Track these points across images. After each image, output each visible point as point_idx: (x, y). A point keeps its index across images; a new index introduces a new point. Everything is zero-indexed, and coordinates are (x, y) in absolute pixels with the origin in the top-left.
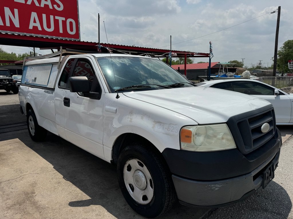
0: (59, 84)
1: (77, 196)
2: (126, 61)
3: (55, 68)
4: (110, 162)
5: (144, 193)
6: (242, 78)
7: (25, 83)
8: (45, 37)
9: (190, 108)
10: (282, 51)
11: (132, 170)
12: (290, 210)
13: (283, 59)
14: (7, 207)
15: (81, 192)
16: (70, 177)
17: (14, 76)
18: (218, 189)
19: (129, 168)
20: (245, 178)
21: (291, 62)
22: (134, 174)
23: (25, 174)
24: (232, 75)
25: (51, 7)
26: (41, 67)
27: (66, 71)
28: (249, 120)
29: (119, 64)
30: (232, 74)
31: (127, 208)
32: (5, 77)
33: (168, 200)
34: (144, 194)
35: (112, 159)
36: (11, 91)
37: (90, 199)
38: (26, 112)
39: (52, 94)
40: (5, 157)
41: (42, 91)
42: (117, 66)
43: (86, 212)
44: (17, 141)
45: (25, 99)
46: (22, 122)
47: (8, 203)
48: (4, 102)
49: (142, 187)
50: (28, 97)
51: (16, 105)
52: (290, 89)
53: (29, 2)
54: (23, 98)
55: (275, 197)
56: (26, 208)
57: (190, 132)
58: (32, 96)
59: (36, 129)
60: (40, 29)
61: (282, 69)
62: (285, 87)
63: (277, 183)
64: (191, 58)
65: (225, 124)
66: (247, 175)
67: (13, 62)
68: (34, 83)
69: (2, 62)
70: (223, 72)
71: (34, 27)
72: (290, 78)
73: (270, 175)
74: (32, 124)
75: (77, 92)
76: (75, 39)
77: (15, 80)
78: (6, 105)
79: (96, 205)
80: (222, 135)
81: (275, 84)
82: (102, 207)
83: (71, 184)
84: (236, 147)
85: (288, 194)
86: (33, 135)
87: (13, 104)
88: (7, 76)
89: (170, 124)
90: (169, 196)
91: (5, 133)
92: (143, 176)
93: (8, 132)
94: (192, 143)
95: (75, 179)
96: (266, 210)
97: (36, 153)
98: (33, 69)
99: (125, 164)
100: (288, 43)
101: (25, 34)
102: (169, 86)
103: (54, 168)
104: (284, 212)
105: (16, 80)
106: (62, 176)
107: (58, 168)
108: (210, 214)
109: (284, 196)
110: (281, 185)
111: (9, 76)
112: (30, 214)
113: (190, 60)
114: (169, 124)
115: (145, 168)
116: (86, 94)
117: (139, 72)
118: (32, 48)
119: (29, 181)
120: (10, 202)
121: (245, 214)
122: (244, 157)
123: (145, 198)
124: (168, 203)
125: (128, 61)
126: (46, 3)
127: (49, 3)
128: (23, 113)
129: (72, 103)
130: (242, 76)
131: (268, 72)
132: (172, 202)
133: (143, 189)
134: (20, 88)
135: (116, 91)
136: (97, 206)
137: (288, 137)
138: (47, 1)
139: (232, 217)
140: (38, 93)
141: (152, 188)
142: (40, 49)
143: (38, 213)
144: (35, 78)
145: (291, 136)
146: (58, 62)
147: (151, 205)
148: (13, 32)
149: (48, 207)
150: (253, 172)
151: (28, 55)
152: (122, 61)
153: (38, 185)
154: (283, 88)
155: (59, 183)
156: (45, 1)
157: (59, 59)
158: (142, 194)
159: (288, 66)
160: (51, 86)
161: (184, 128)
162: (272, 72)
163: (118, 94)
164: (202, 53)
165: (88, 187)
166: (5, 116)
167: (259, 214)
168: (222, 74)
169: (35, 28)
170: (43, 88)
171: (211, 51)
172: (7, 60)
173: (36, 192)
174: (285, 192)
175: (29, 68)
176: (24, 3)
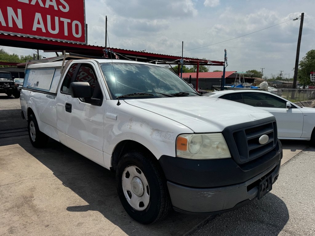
0: (62, 89)
1: (75, 202)
2: (133, 69)
3: (58, 72)
4: (109, 169)
5: (141, 199)
6: (259, 90)
7: (27, 87)
8: (49, 39)
9: (196, 120)
10: (305, 61)
11: (131, 177)
12: (286, 223)
13: (305, 71)
14: (5, 209)
15: (80, 198)
16: (70, 183)
17: (16, 79)
18: (211, 196)
19: (128, 175)
20: (239, 188)
21: (314, 74)
22: (131, 181)
23: (24, 179)
24: (248, 86)
25: (56, 8)
26: (44, 71)
27: (70, 75)
28: (246, 130)
29: (125, 71)
30: (248, 84)
31: (124, 215)
32: (6, 80)
33: (163, 206)
34: (141, 201)
35: (112, 166)
36: (12, 95)
37: (88, 205)
38: (27, 117)
39: (54, 99)
40: (4, 162)
41: (44, 95)
42: (123, 73)
43: (83, 217)
44: (17, 147)
45: (27, 104)
46: (23, 128)
47: (6, 206)
48: (5, 107)
49: (139, 194)
50: (30, 102)
51: (17, 109)
52: (311, 102)
53: (33, 3)
54: (24, 102)
55: (273, 210)
56: (24, 211)
57: (186, 140)
58: (34, 101)
59: (37, 135)
60: (44, 30)
61: (304, 81)
62: (306, 100)
63: (277, 197)
64: (206, 66)
65: (221, 133)
66: (241, 185)
67: (15, 64)
68: (36, 87)
69: (4, 64)
70: (239, 82)
71: (37, 28)
72: (311, 91)
73: (267, 187)
74: (33, 129)
75: (79, 97)
76: (80, 43)
77: (16, 83)
78: (7, 109)
79: (94, 210)
80: (216, 144)
81: (295, 96)
82: (99, 213)
83: (71, 190)
84: (231, 157)
85: (287, 208)
86: (34, 141)
87: (14, 109)
88: (8, 79)
89: (168, 132)
90: (164, 203)
91: (5, 139)
92: (141, 182)
93: (8, 137)
94: (188, 150)
95: (75, 185)
96: (262, 222)
97: (36, 159)
98: (36, 72)
99: (123, 170)
100: (312, 53)
101: (28, 35)
102: (172, 95)
103: (54, 174)
104: (279, 224)
105: (18, 84)
106: (62, 182)
107: (58, 174)
108: (205, 223)
109: (283, 209)
110: (282, 199)
111: (11, 79)
112: (28, 216)
113: (205, 68)
114: (166, 132)
115: (142, 175)
116: (87, 100)
117: (146, 81)
118: (36, 50)
119: (28, 186)
120: (8, 205)
121: (241, 224)
122: (238, 166)
123: (141, 204)
124: (163, 209)
125: (136, 69)
126: (51, 4)
127: (54, 3)
128: (24, 118)
129: (74, 109)
130: (259, 87)
131: (289, 84)
132: (168, 209)
133: (140, 196)
134: (22, 92)
135: (117, 98)
136: (95, 212)
137: (298, 153)
138: (52, 2)
139: (227, 227)
140: (40, 98)
141: (149, 195)
142: (44, 52)
143: (36, 216)
144: (38, 82)
145: (301, 152)
146: (61, 67)
147: (146, 211)
148: (16, 34)
149: (46, 211)
150: (247, 182)
151: (31, 57)
152: (129, 69)
153: (37, 189)
154: (303, 102)
155: (58, 188)
156: (50, 1)
157: (62, 64)
158: (139, 200)
159: (310, 78)
160: (53, 90)
161: (180, 136)
162: (292, 84)
163: (119, 101)
164: (216, 61)
165: (87, 194)
166: (5, 121)
167: (254, 226)
168: (238, 84)
169: (39, 29)
170: (46, 93)
171: (226, 59)
172: (9, 62)
173: (34, 196)
174: (285, 205)
175: (31, 72)
176: (28, 3)
